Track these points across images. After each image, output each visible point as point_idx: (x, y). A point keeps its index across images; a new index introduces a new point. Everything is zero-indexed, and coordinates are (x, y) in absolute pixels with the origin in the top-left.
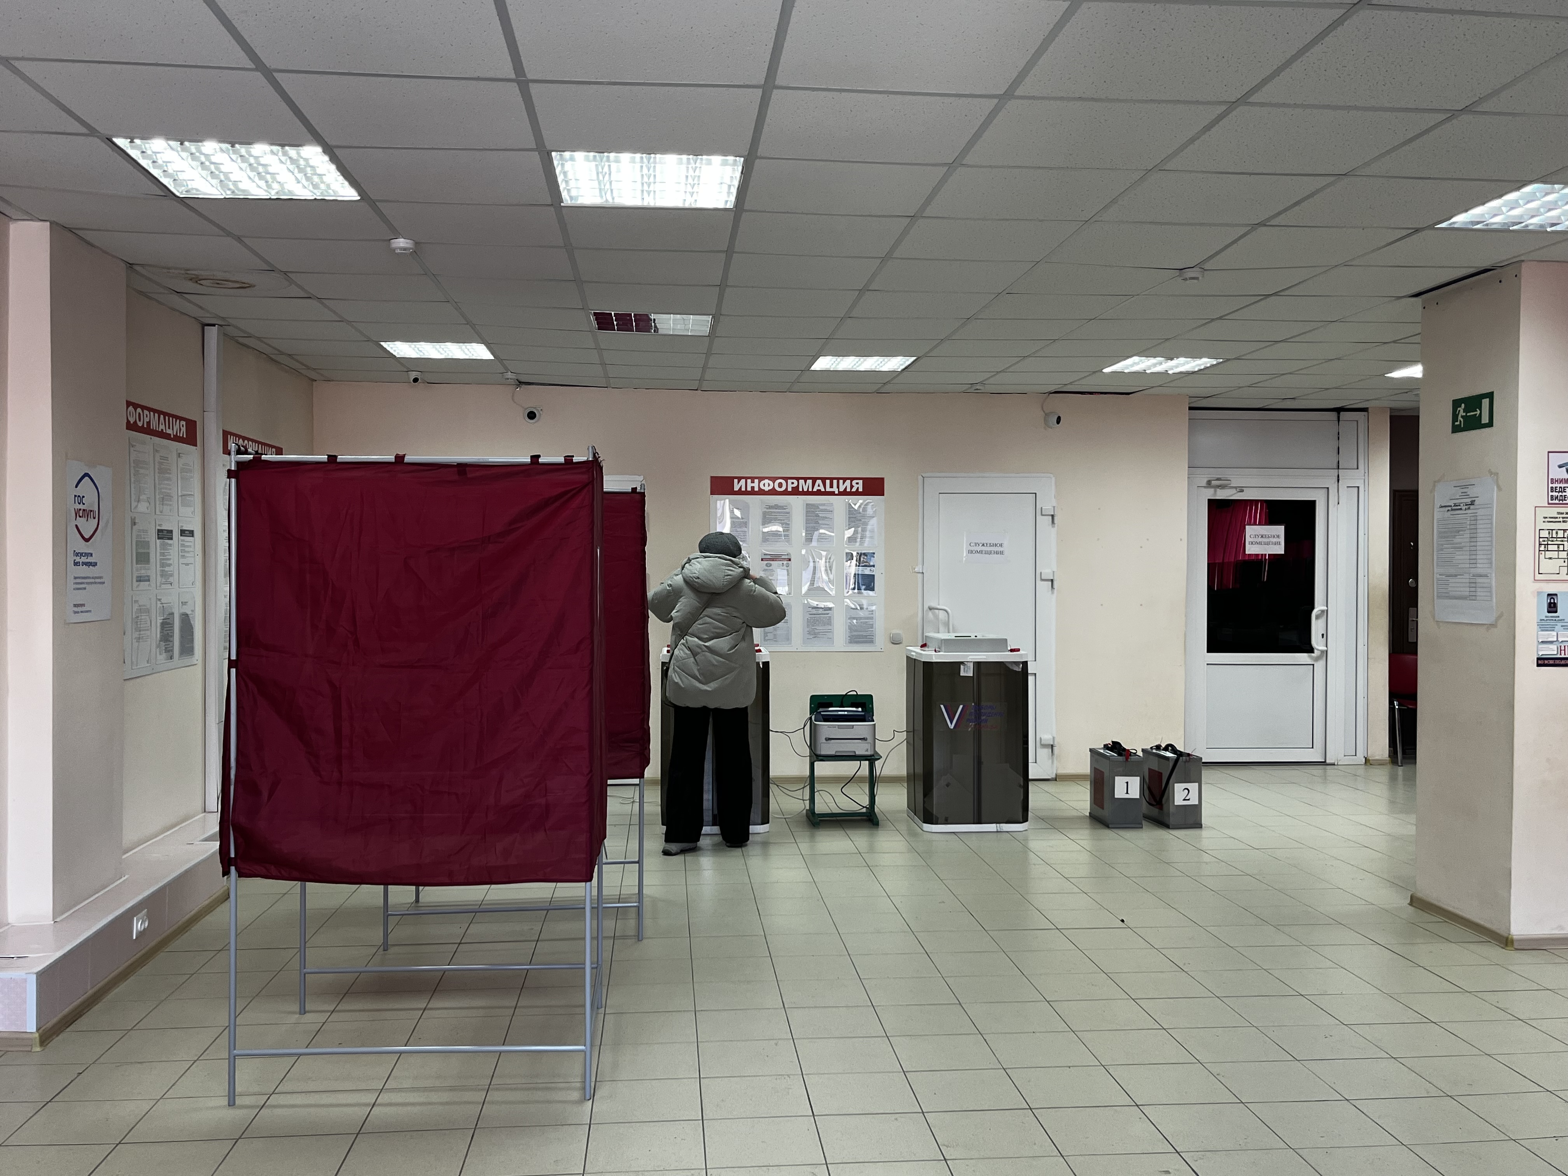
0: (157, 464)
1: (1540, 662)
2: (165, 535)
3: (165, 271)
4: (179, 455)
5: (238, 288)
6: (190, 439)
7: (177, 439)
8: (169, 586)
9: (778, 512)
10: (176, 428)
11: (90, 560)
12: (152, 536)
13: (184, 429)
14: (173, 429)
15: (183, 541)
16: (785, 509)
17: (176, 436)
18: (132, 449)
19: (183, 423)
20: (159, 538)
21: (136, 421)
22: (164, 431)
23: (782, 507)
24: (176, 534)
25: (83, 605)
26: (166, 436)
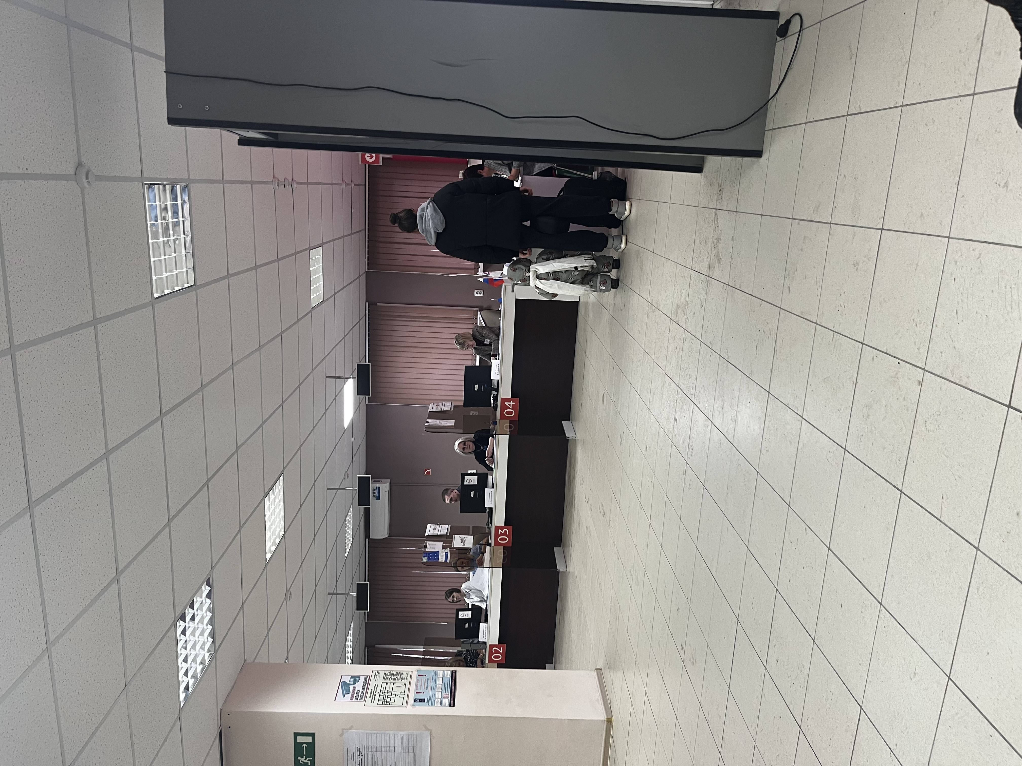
1: (452, 705)
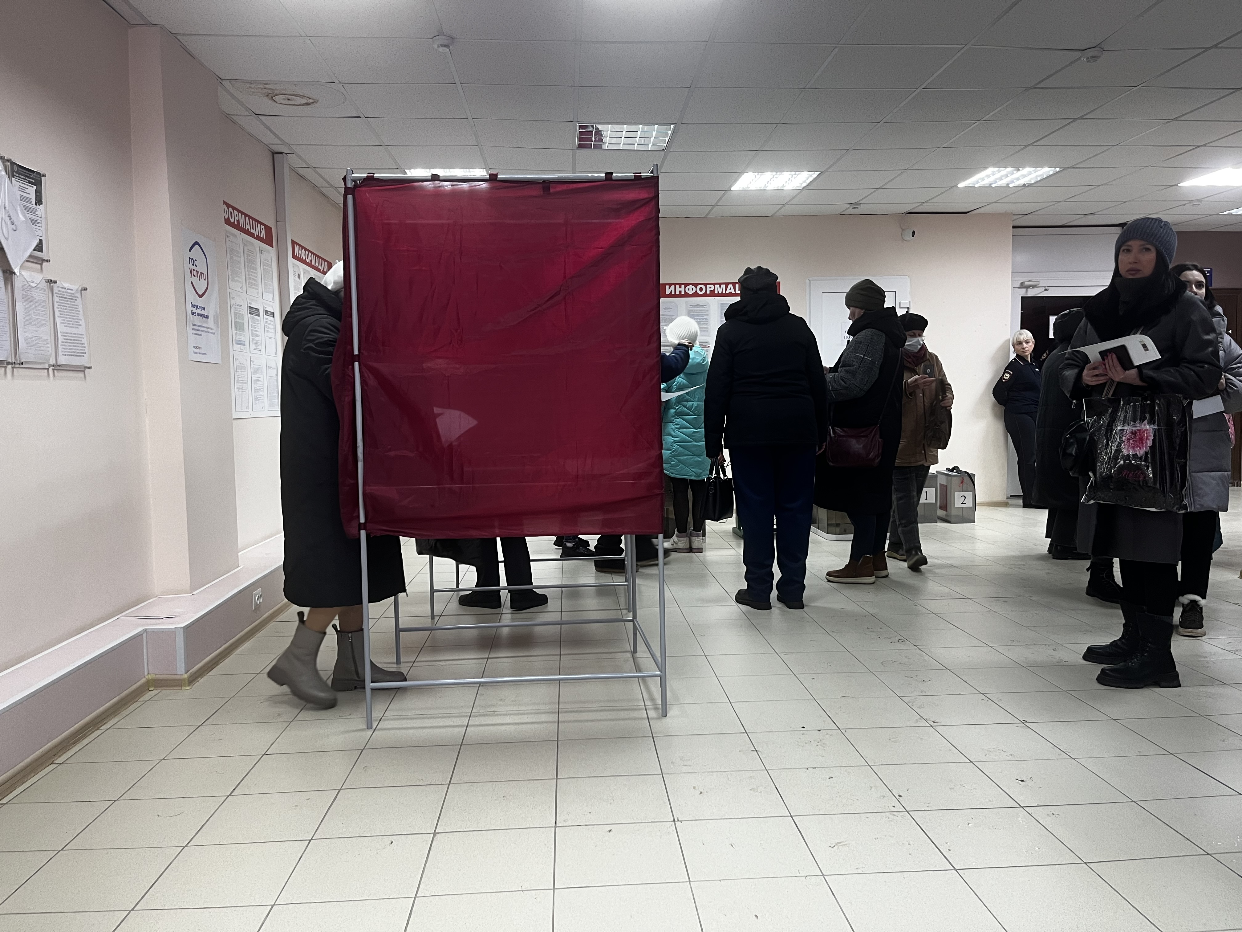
0: (246, 255)
2: (254, 311)
3: (248, 85)
4: (261, 252)
5: (304, 105)
6: (268, 241)
7: (258, 238)
8: (258, 352)
9: (700, 310)
10: (258, 229)
11: (203, 312)
12: (245, 311)
13: (263, 232)
14: (256, 230)
15: (266, 319)
16: (705, 307)
17: (258, 236)
18: (227, 239)
19: (263, 227)
20: (250, 313)
21: (228, 218)
22: (250, 230)
23: (702, 306)
24: (262, 313)
25: (199, 348)
26: (251, 235)
